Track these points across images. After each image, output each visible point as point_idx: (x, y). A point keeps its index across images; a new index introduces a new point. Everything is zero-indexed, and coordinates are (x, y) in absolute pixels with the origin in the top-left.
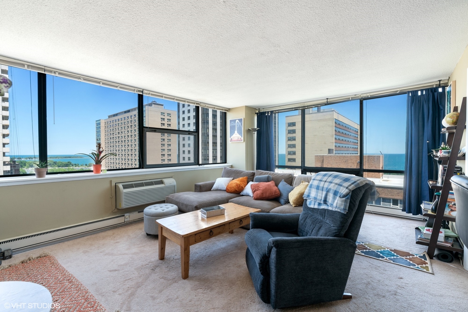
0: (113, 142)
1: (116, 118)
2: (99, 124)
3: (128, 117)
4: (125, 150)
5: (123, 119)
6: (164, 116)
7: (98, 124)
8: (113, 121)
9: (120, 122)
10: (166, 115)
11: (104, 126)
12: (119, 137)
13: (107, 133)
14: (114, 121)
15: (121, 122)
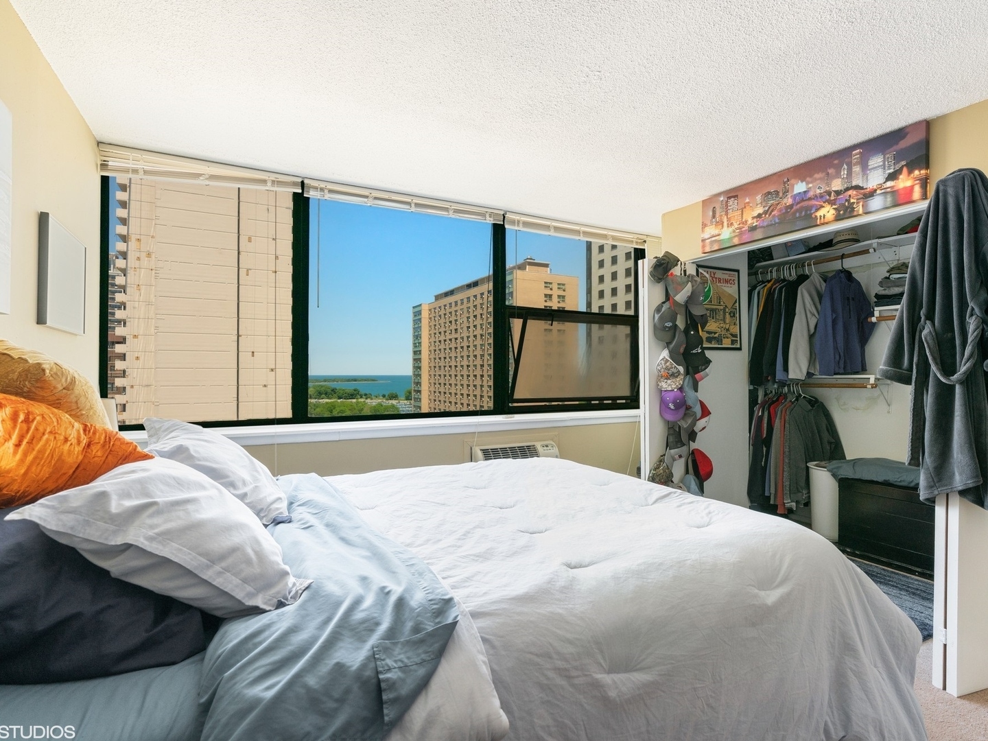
0: (445, 349)
1: (451, 299)
2: (419, 313)
3: (475, 296)
4: (468, 366)
5: (465, 301)
6: (551, 289)
7: (417, 313)
8: (445, 306)
9: (458, 308)
10: (555, 286)
11: (428, 316)
12: (456, 339)
13: (432, 332)
14: (448, 306)
15: (462, 307)
